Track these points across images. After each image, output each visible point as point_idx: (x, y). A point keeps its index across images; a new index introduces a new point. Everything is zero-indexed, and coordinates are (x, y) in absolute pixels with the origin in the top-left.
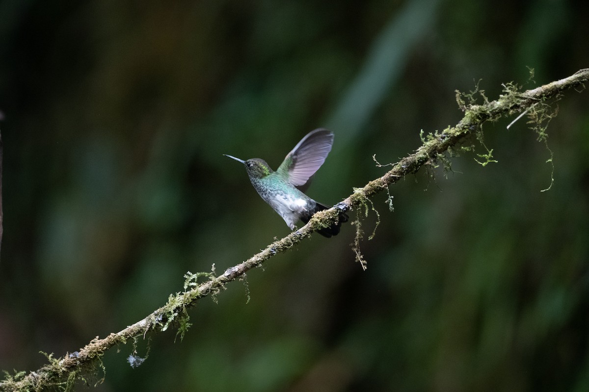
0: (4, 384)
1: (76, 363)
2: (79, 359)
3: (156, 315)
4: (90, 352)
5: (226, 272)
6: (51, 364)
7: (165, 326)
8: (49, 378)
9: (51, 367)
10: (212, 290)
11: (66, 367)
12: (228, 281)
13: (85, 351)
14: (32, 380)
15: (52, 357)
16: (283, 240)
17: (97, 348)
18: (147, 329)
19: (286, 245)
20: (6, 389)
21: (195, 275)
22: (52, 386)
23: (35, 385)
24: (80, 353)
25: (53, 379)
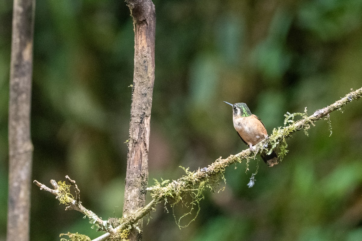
0: (154, 188)
1: (205, 176)
2: (207, 173)
3: (263, 143)
4: (215, 168)
5: (315, 113)
6: (187, 175)
7: (270, 151)
8: (186, 185)
9: (188, 177)
10: (304, 126)
11: (198, 178)
12: (317, 120)
13: (211, 168)
14: (174, 187)
15: (188, 171)
16: (357, 91)
17: (221, 165)
18: (257, 153)
19: (359, 95)
20: (155, 192)
21: (293, 114)
22: (188, 191)
23: (176, 190)
24: (208, 168)
25: (189, 186)
